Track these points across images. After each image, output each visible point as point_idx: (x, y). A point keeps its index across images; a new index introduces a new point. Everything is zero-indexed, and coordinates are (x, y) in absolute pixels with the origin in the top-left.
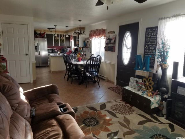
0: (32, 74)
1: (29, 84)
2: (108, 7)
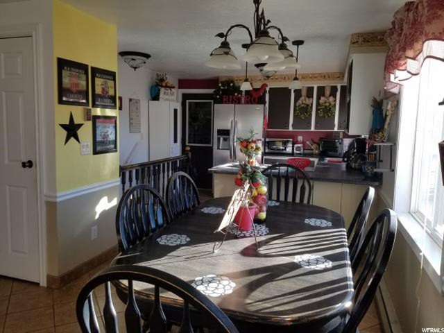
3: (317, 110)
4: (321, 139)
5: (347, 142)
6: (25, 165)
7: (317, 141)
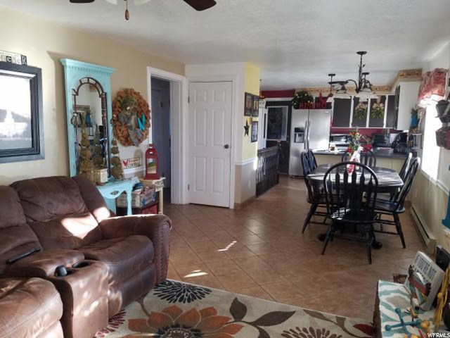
0: (233, 187)
1: (227, 210)
2: (127, 11)
3: (371, 113)
4: (373, 134)
5: (393, 136)
6: (226, 147)
7: (370, 136)
